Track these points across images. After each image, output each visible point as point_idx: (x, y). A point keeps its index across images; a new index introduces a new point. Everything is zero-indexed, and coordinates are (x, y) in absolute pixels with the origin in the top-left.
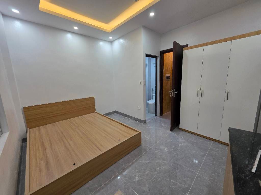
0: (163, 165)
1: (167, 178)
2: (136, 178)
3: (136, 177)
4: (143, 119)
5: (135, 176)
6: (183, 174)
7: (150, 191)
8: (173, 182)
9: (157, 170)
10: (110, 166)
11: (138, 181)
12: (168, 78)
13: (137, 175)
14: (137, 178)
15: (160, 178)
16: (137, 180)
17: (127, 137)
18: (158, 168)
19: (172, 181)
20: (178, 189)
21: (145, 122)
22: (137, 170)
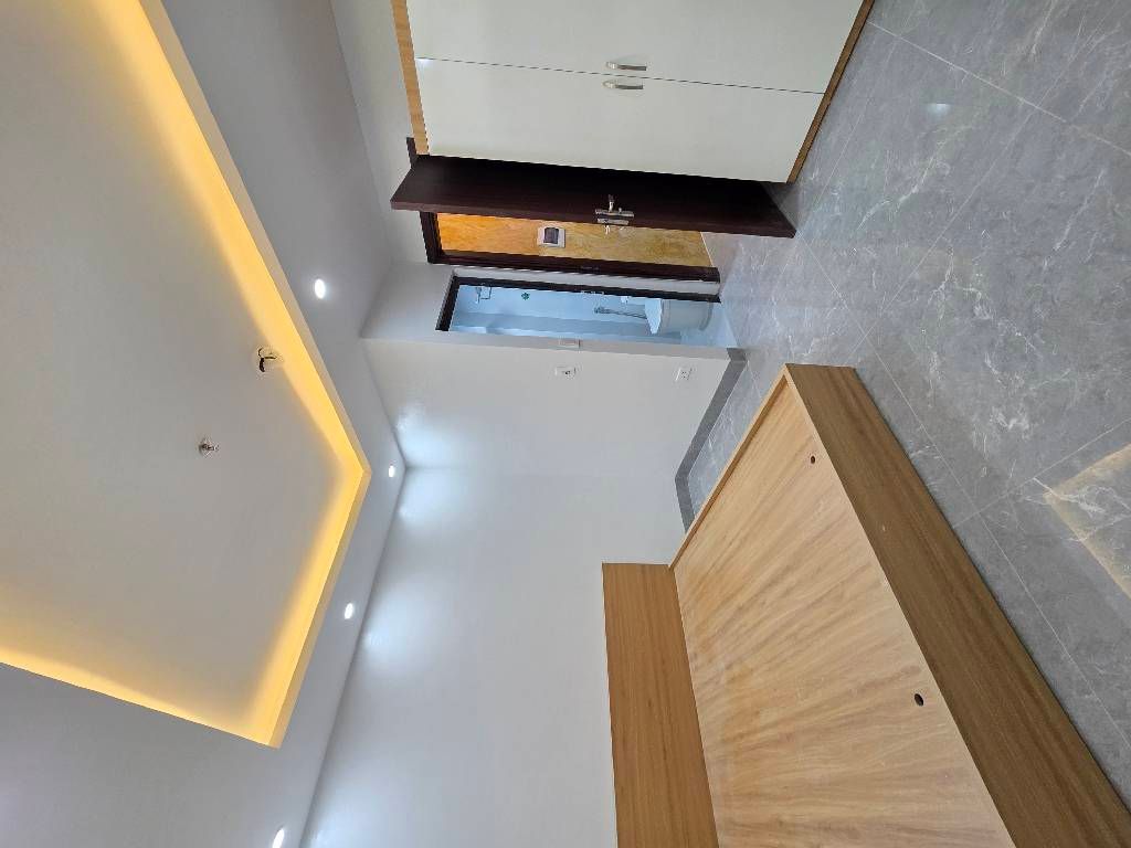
0: (965, 283)
1: (1041, 269)
2: (1016, 428)
3: (1011, 426)
4: (724, 364)
5: (1002, 430)
6: (1029, 187)
7: (1096, 367)
8: (1067, 243)
9: (987, 317)
10: (952, 530)
11: (1033, 420)
12: (552, 236)
13: (1001, 418)
14: (1013, 421)
15: (1031, 307)
16: (1025, 424)
17: (811, 437)
18: (977, 309)
19: (1058, 246)
20: (1114, 214)
21: (738, 356)
22: (974, 418)
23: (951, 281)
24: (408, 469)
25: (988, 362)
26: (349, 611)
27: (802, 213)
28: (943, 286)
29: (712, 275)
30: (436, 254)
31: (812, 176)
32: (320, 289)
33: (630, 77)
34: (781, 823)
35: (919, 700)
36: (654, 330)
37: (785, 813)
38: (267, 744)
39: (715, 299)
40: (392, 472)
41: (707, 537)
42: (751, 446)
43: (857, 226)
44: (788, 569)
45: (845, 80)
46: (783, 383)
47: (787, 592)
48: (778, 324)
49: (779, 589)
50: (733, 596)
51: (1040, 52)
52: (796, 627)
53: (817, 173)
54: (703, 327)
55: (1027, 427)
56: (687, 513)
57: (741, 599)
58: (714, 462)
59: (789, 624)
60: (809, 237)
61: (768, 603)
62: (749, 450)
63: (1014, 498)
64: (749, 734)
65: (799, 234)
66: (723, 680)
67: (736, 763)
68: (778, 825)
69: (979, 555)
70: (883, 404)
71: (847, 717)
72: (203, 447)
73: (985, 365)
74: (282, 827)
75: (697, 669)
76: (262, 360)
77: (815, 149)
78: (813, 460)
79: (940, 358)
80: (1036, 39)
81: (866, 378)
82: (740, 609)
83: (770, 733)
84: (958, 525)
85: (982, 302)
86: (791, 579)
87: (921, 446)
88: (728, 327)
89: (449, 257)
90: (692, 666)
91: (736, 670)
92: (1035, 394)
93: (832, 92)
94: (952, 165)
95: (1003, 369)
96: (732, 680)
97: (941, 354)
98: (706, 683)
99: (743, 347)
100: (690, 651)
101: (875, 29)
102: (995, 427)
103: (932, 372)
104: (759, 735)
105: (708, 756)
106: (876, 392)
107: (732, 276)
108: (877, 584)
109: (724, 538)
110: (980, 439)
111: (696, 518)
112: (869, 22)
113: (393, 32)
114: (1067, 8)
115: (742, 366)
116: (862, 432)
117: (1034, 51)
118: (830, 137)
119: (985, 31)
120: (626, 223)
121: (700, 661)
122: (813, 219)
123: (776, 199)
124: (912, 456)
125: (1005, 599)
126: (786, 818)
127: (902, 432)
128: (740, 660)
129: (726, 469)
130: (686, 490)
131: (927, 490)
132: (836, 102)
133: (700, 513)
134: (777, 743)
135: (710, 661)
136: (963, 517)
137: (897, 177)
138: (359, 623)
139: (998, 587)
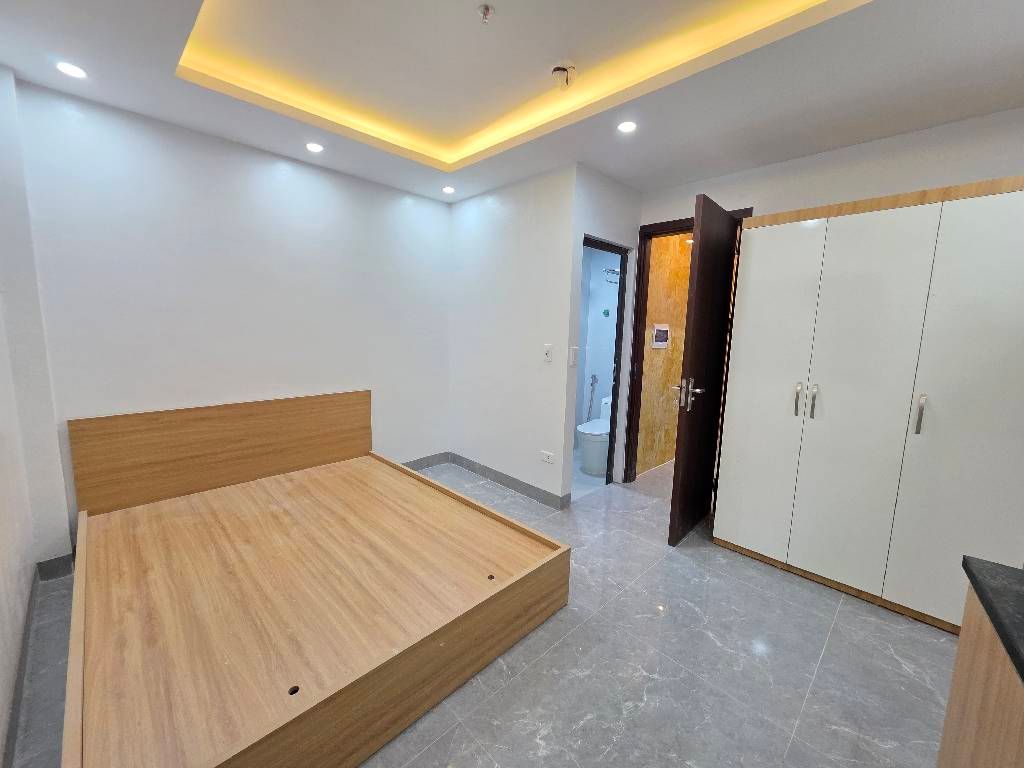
23: (650, 680)
24: (449, 205)
25: (589, 717)
26: (315, 148)
27: (690, 551)
28: (645, 673)
29: (629, 476)
30: (648, 233)
31: (721, 558)
32: (627, 127)
33: (807, 405)
34: (145, 572)
35: (294, 691)
36: (580, 428)
37: (157, 574)
38: (182, 63)
39: (609, 480)
40: (449, 190)
41: (405, 485)
42: (493, 522)
43: (684, 598)
44: (388, 561)
45: (798, 579)
46: (555, 547)
47: (368, 563)
48: (596, 536)
49: (368, 554)
50: (356, 513)
51: (835, 733)
52: (338, 572)
53: (724, 561)
54: (584, 470)
55: (540, 754)
56: (419, 464)
57: (353, 520)
58: (466, 486)
59: (339, 565)
60: (670, 558)
61: (356, 545)
62: (489, 519)
63: (478, 751)
64: (228, 536)
65: (671, 549)
66: (274, 508)
67: (195, 524)
68: (142, 570)
69: (422, 726)
70: (541, 633)
71: (263, 626)
72: (487, 8)
73: (585, 714)
74: (88, 75)
75: (279, 482)
76: (565, 70)
77: (740, 558)
78: (491, 577)
79: (586, 677)
80: (842, 728)
81: (560, 615)
82: (343, 520)
83: (231, 555)
84: (448, 706)
85: (636, 706)
86: (381, 566)
87: (511, 668)
88: (588, 492)
89: (645, 245)
90: (280, 477)
91: (286, 520)
92: (568, 758)
93: (788, 568)
94: (742, 671)
95: (584, 729)
96: (275, 517)
97: (589, 677)
98: (268, 493)
99: (571, 506)
100: (295, 475)
101: (838, 601)
102: (534, 728)
103: (574, 671)
104: (227, 545)
105: (195, 498)
106: (550, 625)
107: (629, 494)
108: (392, 644)
109: (407, 502)
110: (524, 716)
111: (415, 472)
112: (844, 595)
113: (850, 199)
114: (867, 749)
115: (556, 508)
116: (518, 617)
117: (834, 727)
118: (753, 570)
119: (846, 688)
120: (683, 404)
121: (288, 485)
122: (686, 559)
123: (698, 528)
124: (500, 660)
125: (389, 752)
126: (152, 576)
127: (520, 649)
128: (297, 523)
129: (468, 498)
130: (439, 462)
131: (473, 677)
132: (780, 573)
133: (421, 476)
134: (224, 563)
135: (289, 494)
136: (454, 710)
137: (727, 627)
138: (301, 158)
139: (398, 745)
